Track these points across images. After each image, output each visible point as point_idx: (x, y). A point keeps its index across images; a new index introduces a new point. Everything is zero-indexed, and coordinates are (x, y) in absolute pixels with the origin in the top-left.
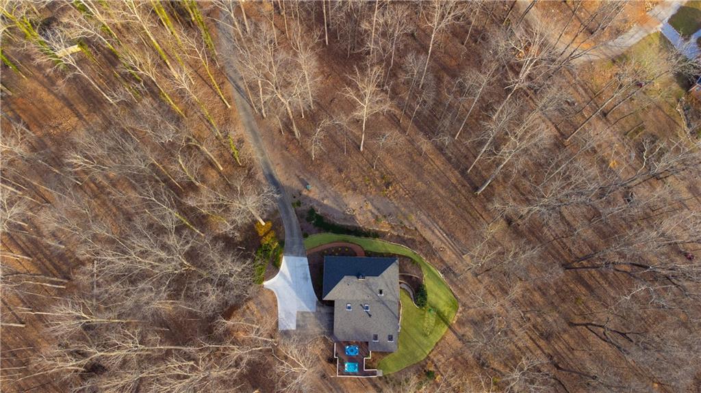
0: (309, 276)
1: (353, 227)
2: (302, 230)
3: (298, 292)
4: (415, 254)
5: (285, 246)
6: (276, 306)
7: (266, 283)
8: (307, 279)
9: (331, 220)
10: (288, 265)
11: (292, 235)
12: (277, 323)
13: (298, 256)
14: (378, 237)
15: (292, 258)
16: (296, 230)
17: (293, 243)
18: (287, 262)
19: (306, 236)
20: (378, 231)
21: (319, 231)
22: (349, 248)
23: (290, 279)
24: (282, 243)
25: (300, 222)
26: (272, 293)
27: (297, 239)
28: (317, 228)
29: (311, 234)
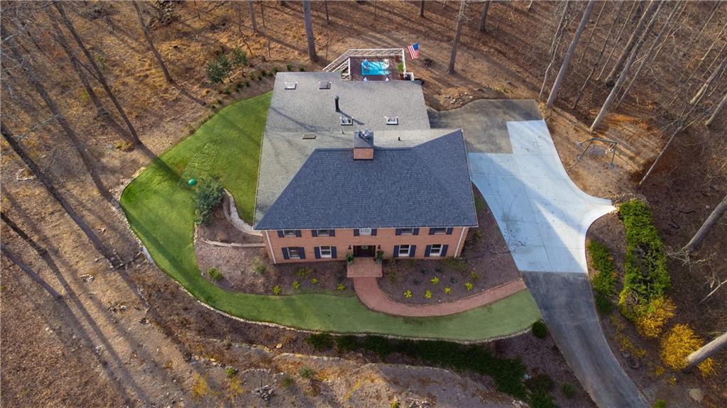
0: (502, 225)
1: (393, 362)
2: (555, 349)
3: (521, 191)
4: (208, 299)
5: (592, 300)
6: (566, 164)
7: (609, 208)
8: (506, 219)
9: (470, 381)
10: (565, 250)
11: (582, 332)
12: (552, 131)
13: (546, 274)
14: (314, 336)
15: (561, 268)
16: (573, 346)
17: (570, 307)
18: (571, 259)
19: (539, 330)
20: (313, 353)
21: (500, 345)
22: (402, 300)
23: (550, 218)
24: (605, 305)
25: (569, 373)
26: (585, 189)
27: (565, 322)
28: (511, 356)
29: (523, 337)
